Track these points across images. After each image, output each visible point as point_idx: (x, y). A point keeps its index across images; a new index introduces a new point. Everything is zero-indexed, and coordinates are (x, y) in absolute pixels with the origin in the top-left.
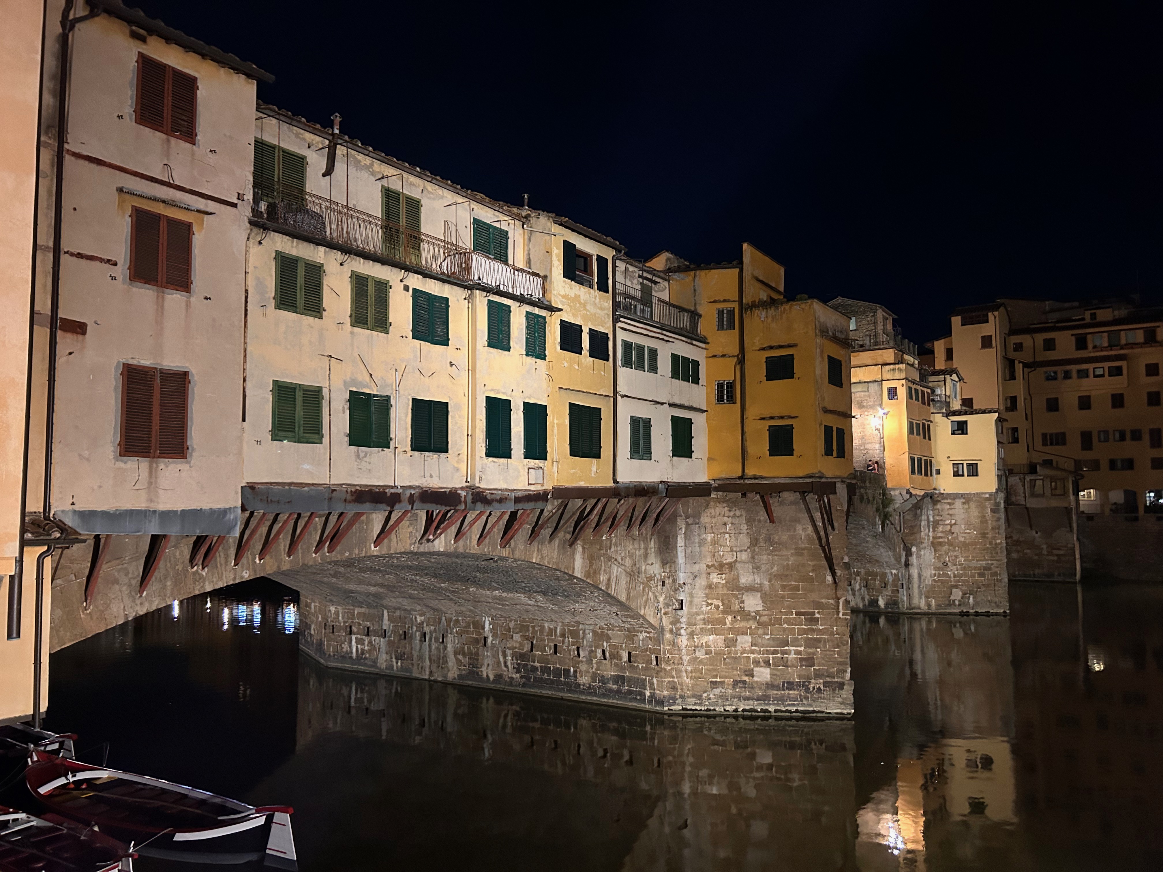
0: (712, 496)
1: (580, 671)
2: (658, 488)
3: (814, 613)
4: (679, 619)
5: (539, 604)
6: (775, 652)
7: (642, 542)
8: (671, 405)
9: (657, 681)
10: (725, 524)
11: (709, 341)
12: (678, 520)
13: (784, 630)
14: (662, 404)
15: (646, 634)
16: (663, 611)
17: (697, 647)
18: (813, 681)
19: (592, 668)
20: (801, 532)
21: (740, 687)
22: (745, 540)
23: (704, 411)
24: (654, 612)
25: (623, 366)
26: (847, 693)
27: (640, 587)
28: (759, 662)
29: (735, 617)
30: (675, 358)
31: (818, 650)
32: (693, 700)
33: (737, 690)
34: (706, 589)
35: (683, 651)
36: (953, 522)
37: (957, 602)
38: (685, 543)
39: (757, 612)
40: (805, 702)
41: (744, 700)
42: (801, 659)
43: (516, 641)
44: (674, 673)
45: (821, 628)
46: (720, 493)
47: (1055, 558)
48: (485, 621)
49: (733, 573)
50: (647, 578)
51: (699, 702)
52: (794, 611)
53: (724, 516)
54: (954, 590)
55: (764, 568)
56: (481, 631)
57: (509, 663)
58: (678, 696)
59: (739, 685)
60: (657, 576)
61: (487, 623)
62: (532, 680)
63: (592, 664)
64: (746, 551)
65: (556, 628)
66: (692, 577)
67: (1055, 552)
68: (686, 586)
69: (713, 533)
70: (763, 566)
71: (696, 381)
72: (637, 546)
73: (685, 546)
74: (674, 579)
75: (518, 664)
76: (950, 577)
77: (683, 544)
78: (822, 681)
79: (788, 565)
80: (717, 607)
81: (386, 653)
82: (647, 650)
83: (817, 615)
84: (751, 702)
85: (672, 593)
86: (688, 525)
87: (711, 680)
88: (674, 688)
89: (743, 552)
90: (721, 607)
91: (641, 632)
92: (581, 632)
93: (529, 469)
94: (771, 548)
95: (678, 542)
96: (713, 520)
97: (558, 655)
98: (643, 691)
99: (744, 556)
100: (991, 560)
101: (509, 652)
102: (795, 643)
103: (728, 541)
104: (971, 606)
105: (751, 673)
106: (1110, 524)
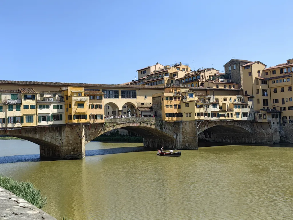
6: (73, 150)
8: (53, 113)
11: (65, 102)
13: (75, 146)
22: (70, 133)
23: (63, 113)
24: (59, 144)
25: (39, 109)
29: (69, 144)
30: (54, 106)
34: (66, 140)
35: (63, 150)
36: (186, 127)
37: (187, 147)
38: (63, 133)
42: (76, 151)
44: (62, 153)
46: (67, 125)
47: (267, 137)
49: (69, 138)
52: (76, 143)
54: (187, 144)
55: (72, 137)
60: (59, 138)
66: (64, 138)
71: (61, 108)
72: (53, 134)
76: (186, 141)
78: (79, 154)
79: (75, 136)
85: (62, 141)
86: (63, 130)
90: (67, 143)
93: (17, 124)
94: (73, 134)
96: (66, 130)
100: (194, 137)
102: (76, 148)
104: (190, 147)
105: (71, 153)
106: (289, 127)
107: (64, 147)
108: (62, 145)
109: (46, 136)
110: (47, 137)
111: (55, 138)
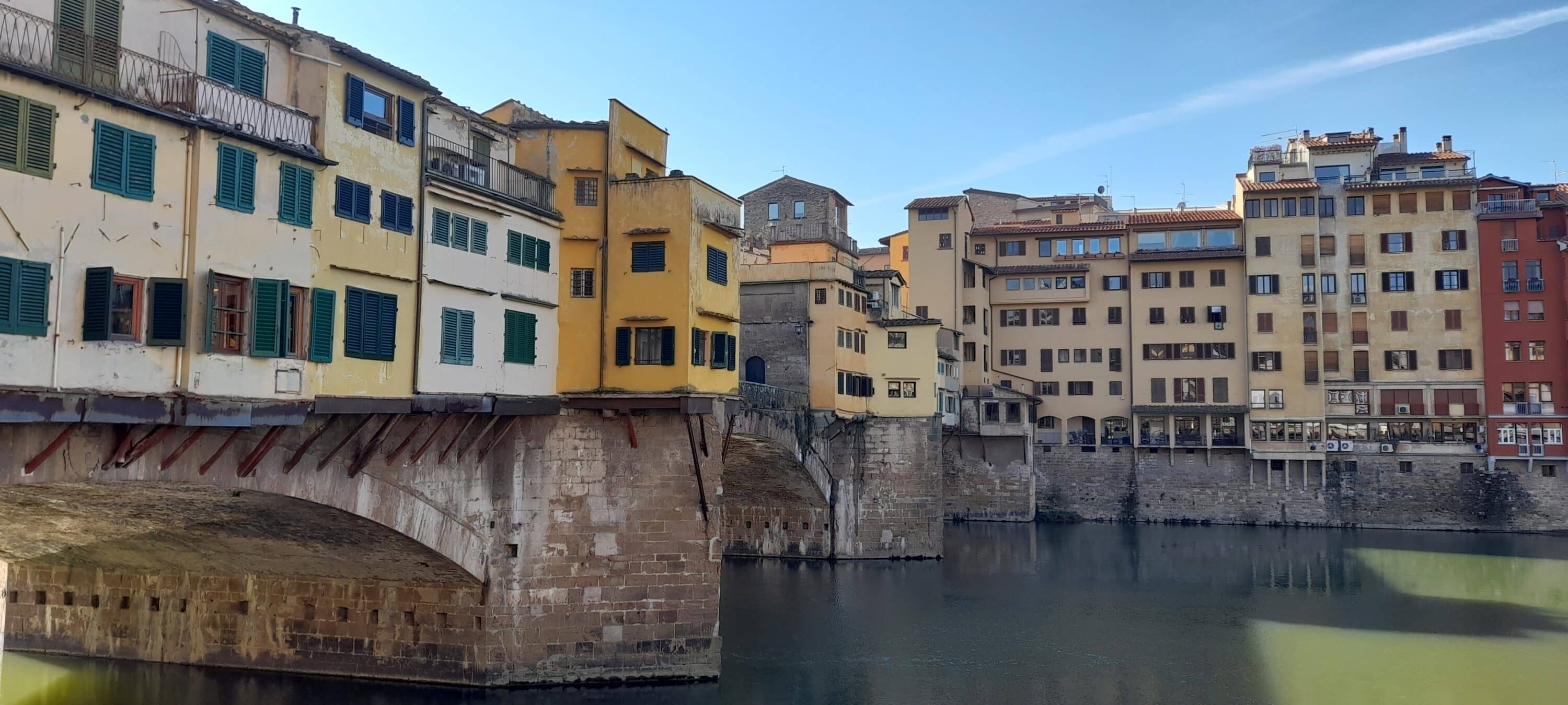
0: (562, 413)
1: (378, 642)
2: (481, 401)
3: (678, 557)
4: (511, 569)
5: (320, 555)
6: (630, 606)
7: (463, 472)
8: (505, 296)
9: (479, 648)
10: (576, 448)
11: (565, 217)
12: (516, 443)
13: (643, 578)
14: (491, 294)
15: (467, 590)
16: (490, 560)
17: (533, 603)
18: (674, 639)
19: (394, 638)
20: (668, 458)
21: (585, 651)
22: (600, 469)
23: (552, 306)
24: (478, 561)
25: (434, 242)
26: (714, 652)
27: (457, 529)
28: (610, 619)
29: (582, 564)
30: (514, 238)
31: (682, 601)
32: (526, 669)
33: (581, 655)
34: (548, 530)
35: (515, 609)
36: (886, 450)
37: (887, 546)
38: (524, 473)
39: (610, 558)
40: (663, 665)
41: (590, 667)
42: (661, 613)
43: (292, 606)
44: (501, 638)
45: (687, 574)
46: (571, 411)
47: (1008, 494)
48: (247, 581)
49: (582, 510)
50: (468, 517)
51: (531, 672)
52: (655, 554)
53: (575, 438)
54: (885, 531)
55: (622, 502)
56: (242, 594)
57: (279, 636)
58: (504, 667)
59: (584, 648)
60: (484, 514)
61: (250, 582)
62: (311, 656)
63: (394, 631)
64: (600, 482)
65: (347, 586)
66: (530, 516)
67: (1009, 487)
68: (522, 528)
69: (560, 459)
70: (620, 501)
71: (544, 265)
72: (455, 476)
73: (524, 476)
74: (507, 518)
75: (293, 637)
76: (880, 516)
77: (521, 474)
78: (685, 639)
79: (650, 499)
80: (561, 552)
81: (99, 628)
82: (466, 609)
83: (683, 559)
84: (597, 669)
85: (503, 536)
86: (528, 450)
87: (548, 644)
88: (499, 656)
89: (597, 484)
90: (566, 553)
91: (461, 588)
92: (381, 591)
93: (277, 371)
94: (632, 478)
95: (515, 472)
96: (561, 443)
97: (349, 621)
98: (459, 662)
99: (598, 489)
100: (927, 496)
101: (280, 621)
102: (656, 593)
103: (579, 470)
104: (903, 550)
105: (599, 634)
106: (1067, 456)
107: (527, 587)
108: (508, 571)
109: (413, 493)
110: (420, 504)
111: (462, 515)
